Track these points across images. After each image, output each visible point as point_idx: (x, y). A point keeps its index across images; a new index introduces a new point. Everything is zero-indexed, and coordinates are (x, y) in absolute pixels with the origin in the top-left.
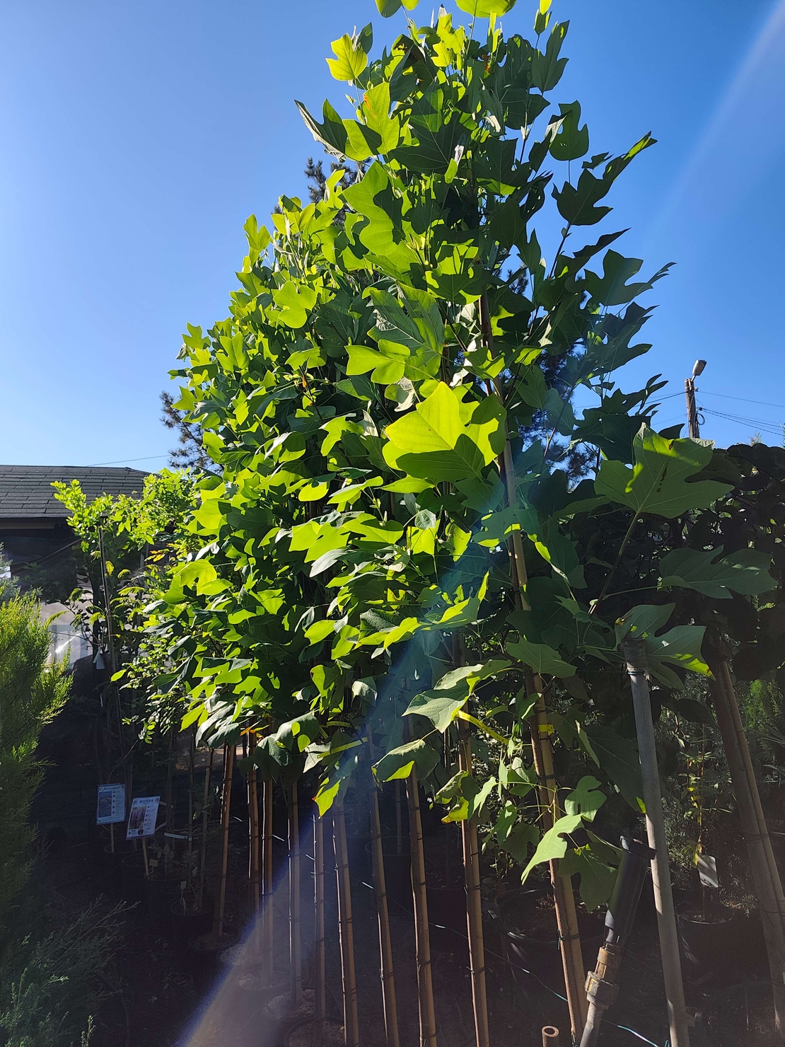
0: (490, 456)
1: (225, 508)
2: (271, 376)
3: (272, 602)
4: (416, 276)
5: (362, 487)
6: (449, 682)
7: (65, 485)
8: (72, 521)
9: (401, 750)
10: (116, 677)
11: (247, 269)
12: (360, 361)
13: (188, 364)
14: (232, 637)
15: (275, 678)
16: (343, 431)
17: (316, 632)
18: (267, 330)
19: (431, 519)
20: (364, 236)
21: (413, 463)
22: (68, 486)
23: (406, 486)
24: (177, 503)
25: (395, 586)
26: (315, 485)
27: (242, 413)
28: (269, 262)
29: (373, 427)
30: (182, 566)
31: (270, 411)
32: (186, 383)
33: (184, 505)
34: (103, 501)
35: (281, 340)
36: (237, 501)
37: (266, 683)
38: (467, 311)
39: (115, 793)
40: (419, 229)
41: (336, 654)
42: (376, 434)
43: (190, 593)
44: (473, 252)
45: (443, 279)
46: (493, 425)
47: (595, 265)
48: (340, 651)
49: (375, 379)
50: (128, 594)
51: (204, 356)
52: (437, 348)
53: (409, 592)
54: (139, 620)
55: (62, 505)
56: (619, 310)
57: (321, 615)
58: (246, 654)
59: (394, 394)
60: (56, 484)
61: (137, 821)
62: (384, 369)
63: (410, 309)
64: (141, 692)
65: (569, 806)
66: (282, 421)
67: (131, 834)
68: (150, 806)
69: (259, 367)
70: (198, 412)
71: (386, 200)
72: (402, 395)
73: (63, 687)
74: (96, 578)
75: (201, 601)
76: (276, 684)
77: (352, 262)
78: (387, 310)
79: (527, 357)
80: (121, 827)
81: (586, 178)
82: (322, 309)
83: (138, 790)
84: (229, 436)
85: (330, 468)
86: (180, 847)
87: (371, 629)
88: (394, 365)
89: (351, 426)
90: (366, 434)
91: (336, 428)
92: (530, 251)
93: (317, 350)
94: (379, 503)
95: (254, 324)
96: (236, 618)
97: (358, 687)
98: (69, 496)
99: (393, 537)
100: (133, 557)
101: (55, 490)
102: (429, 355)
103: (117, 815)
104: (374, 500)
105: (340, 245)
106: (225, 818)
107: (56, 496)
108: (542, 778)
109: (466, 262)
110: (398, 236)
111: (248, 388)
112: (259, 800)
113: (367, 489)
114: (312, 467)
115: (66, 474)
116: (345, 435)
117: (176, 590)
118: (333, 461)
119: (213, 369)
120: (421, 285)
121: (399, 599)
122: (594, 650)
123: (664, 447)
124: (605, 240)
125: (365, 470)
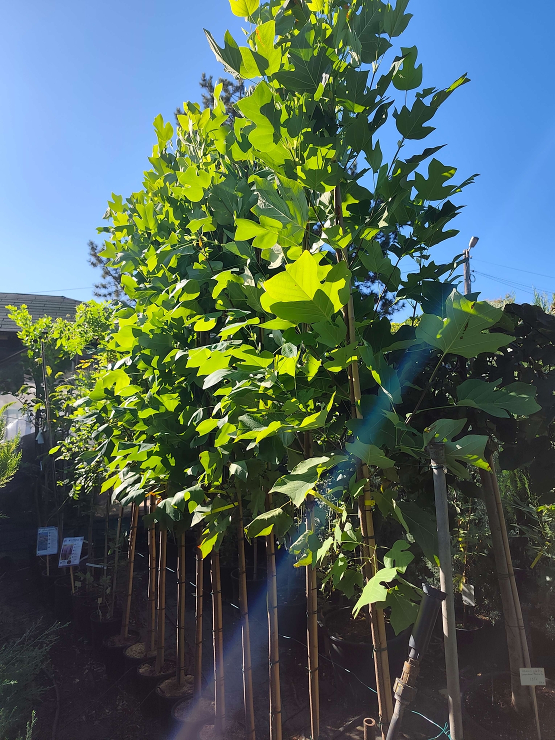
0: (338, 306)
1: (137, 333)
2: (175, 236)
3: (170, 402)
4: (289, 169)
5: (243, 324)
6: (302, 469)
7: (16, 308)
8: (21, 335)
9: (265, 516)
10: (52, 451)
11: (156, 154)
12: (245, 230)
13: (112, 224)
14: (140, 427)
15: (171, 458)
16: (229, 281)
17: (204, 428)
18: (172, 201)
19: (293, 350)
20: (252, 137)
21: (281, 309)
22: (19, 308)
23: (275, 325)
24: (100, 325)
25: (265, 397)
26: (207, 320)
27: (152, 263)
28: (173, 150)
29: (251, 279)
30: (104, 374)
31: (173, 263)
32: (110, 238)
33: (105, 327)
34: (44, 321)
35: (183, 209)
36: (146, 328)
37: (165, 462)
38: (325, 198)
39: (50, 533)
40: (293, 134)
41: (219, 443)
42: (254, 285)
43: (109, 393)
44: (332, 154)
45: (309, 173)
46: (341, 283)
47: (423, 168)
48: (220, 442)
49: (255, 244)
50: (62, 390)
51: (123, 219)
52: (302, 224)
53: (275, 402)
54: (71, 410)
55: (13, 323)
56: (438, 204)
57: (207, 415)
58: (150, 440)
59: (268, 256)
60: (9, 307)
61: (67, 554)
62: (262, 238)
63: (284, 193)
64: (71, 463)
65: (387, 561)
66: (182, 270)
67: (62, 563)
68: (76, 544)
69: (165, 229)
70: (119, 260)
71: (269, 111)
72: (273, 256)
73: (14, 461)
74: (38, 377)
75: (118, 400)
76: (172, 462)
77: (238, 154)
78: (266, 193)
79: (369, 234)
80: (54, 558)
81: (418, 104)
82: (215, 188)
83: (67, 531)
84: (141, 278)
85: (218, 307)
86: (98, 573)
87: (247, 429)
88: (270, 234)
89: (235, 277)
90: (246, 284)
91: (223, 279)
92: (374, 156)
93: (209, 219)
94: (255, 336)
95: (162, 196)
96: (144, 414)
97: (234, 468)
98: (19, 317)
99: (265, 363)
100: (66, 363)
101: (8, 312)
102: (296, 229)
103: (52, 549)
104: (252, 334)
105: (230, 141)
106: (132, 553)
107: (9, 316)
108: (366, 538)
109: (326, 161)
110: (277, 138)
111: (157, 245)
112: (157, 543)
113: (247, 326)
114: (204, 306)
115: (17, 299)
116: (230, 284)
117: (99, 390)
118: (220, 302)
119: (131, 229)
120: (293, 176)
121: (268, 407)
122: (406, 449)
123: (467, 307)
124: (428, 152)
125: (246, 312)
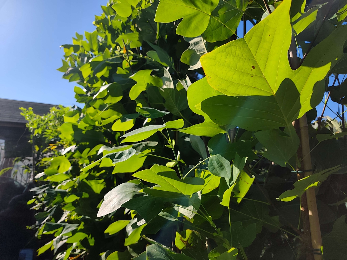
1: (75, 128)
2: (109, 52)
5: (160, 128)
7: (26, 109)
8: (28, 125)
10: (30, 202)
15: (91, 238)
16: (148, 84)
22: (27, 109)
26: (123, 120)
29: (170, 81)
31: (105, 73)
36: (81, 125)
42: (172, 87)
49: (180, 31)
55: (23, 118)
59: (188, 59)
60: (22, 108)
70: (68, 73)
76: (92, 242)
84: (88, 89)
85: (137, 110)
89: (154, 80)
90: (164, 87)
91: (142, 80)
93: (136, 35)
94: (174, 143)
95: (104, 25)
98: (27, 114)
101: (21, 111)
104: (170, 140)
107: (21, 114)
113: (164, 130)
115: (27, 105)
116: (149, 87)
118: (139, 105)
125: (163, 112)
